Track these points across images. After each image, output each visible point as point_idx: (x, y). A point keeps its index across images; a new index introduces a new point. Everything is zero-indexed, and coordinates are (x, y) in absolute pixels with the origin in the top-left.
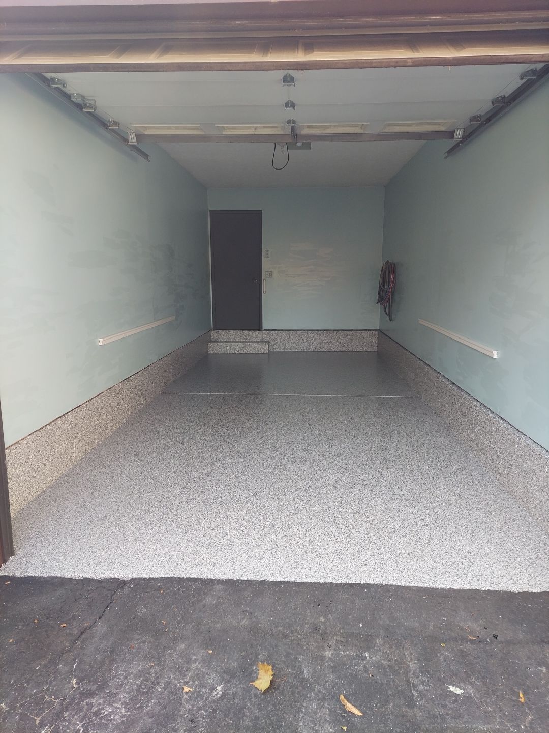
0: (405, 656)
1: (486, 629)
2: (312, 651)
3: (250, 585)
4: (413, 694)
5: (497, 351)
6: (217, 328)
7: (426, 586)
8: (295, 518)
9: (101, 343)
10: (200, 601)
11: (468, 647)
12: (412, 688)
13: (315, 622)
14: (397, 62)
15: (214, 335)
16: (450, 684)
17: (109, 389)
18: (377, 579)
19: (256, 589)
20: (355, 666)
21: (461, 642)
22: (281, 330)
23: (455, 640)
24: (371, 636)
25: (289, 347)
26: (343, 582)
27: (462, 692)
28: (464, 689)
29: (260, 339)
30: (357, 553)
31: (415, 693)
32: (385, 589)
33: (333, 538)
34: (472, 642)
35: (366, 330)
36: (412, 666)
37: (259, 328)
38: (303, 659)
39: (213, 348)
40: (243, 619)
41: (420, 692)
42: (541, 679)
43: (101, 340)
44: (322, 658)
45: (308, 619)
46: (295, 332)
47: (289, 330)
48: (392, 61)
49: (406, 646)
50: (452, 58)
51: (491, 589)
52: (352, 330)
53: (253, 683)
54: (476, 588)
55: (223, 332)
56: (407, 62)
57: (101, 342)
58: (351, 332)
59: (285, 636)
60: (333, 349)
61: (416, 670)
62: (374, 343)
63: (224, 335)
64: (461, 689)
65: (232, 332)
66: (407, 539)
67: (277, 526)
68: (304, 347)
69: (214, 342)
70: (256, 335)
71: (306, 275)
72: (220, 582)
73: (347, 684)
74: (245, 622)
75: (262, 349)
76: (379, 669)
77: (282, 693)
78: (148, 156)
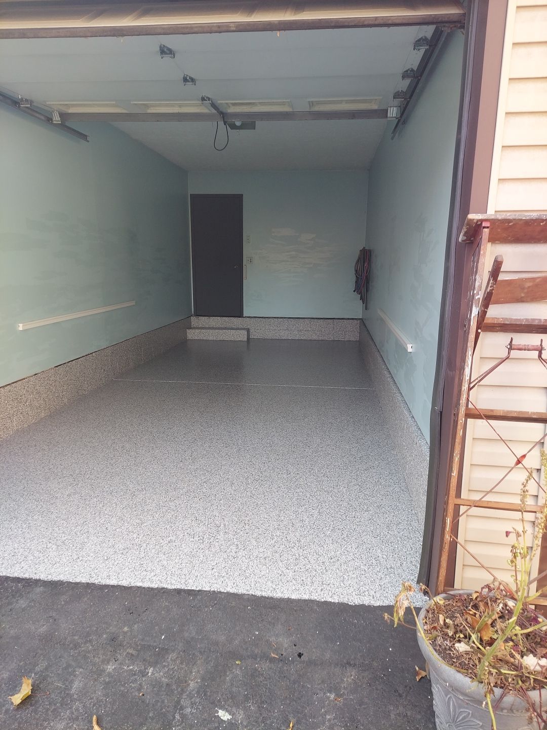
0: (191, 672)
1: (295, 645)
2: (94, 664)
3: (73, 588)
4: (174, 717)
5: (412, 345)
6: (197, 315)
7: (264, 594)
8: (169, 516)
9: (21, 329)
10: (9, 604)
11: (263, 666)
12: (178, 711)
13: (117, 632)
14: (219, 27)
15: (195, 321)
16: (222, 708)
17: (36, 374)
18: (216, 585)
19: (77, 592)
20: (131, 683)
21: (260, 660)
22: (262, 317)
23: (254, 657)
24: (167, 649)
25: (270, 335)
26: (178, 587)
27: (229, 717)
28: (233, 715)
29: (241, 326)
30: (212, 555)
31: (177, 717)
32: (214, 597)
33: (196, 538)
34: (272, 660)
35: (348, 319)
36: (192, 684)
37: (240, 314)
38: (81, 673)
39: (192, 335)
40: (43, 625)
41: (183, 716)
42: (323, 707)
43: (21, 325)
44: (101, 672)
45: (111, 628)
46: (276, 320)
47: (270, 318)
48: (213, 26)
49: (199, 662)
50: (277, 22)
51: (330, 600)
52: (334, 318)
53: (11, 697)
54: (316, 598)
55: (203, 318)
56: (230, 27)
57: (21, 327)
58: (332, 320)
59: (76, 646)
60: (315, 337)
61: (193, 690)
62: (356, 333)
63: (204, 321)
64: (230, 715)
65: (212, 318)
66: (273, 542)
67: (145, 524)
68: (284, 335)
69: (194, 328)
70: (236, 321)
71: (288, 261)
72: (45, 583)
73: (110, 703)
74: (43, 629)
75: (242, 336)
76: (154, 687)
77: (36, 711)
78: (86, 136)
